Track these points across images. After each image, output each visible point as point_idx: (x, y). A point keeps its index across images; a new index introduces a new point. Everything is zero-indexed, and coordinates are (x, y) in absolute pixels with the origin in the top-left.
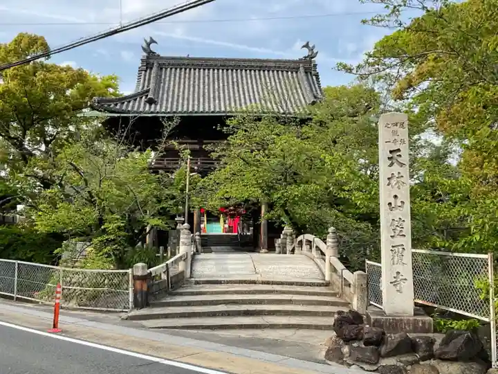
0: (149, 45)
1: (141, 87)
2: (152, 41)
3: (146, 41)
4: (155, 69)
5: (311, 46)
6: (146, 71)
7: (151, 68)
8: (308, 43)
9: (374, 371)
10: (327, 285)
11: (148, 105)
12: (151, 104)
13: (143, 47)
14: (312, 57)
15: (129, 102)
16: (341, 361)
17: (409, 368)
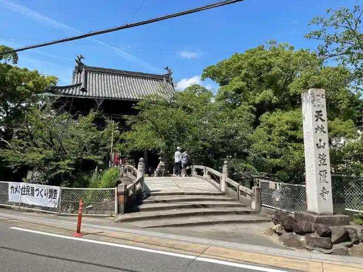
0: (80, 59)
1: (76, 82)
2: (82, 57)
3: (78, 57)
4: (83, 73)
5: (169, 68)
6: (78, 74)
7: (81, 73)
8: (167, 67)
9: (330, 254)
10: (223, 194)
11: (81, 92)
12: (83, 92)
13: (76, 60)
14: (169, 74)
15: (70, 89)
16: (301, 247)
17: (349, 249)
